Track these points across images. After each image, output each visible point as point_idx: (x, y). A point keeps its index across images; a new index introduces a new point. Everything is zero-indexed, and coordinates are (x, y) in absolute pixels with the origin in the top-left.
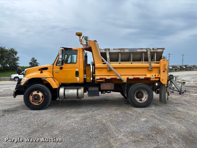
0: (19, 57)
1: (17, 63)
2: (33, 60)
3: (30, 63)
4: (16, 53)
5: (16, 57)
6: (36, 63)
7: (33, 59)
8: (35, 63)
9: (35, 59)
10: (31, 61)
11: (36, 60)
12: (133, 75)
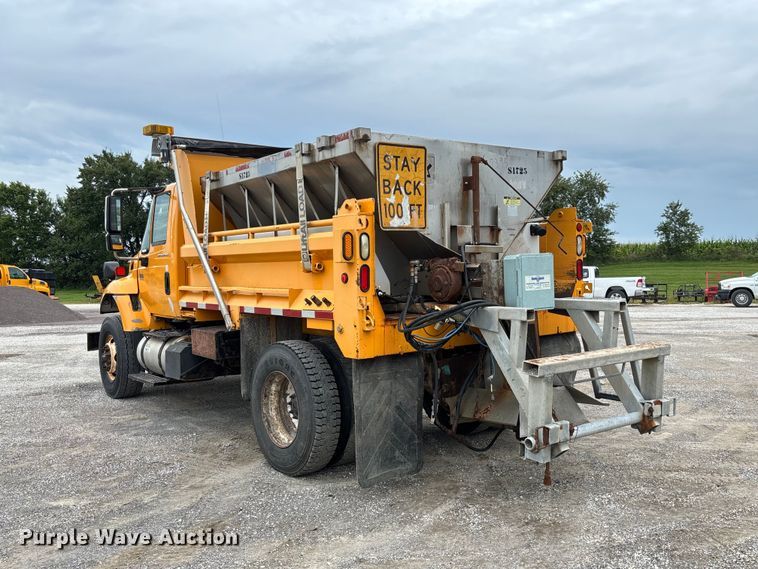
0: (613, 207)
1: (607, 230)
2: (674, 213)
3: (660, 229)
4: (601, 190)
5: (603, 204)
6: (687, 225)
7: (674, 207)
8: (681, 225)
9: (682, 209)
10: (665, 220)
11: (685, 214)
12: (260, 296)
